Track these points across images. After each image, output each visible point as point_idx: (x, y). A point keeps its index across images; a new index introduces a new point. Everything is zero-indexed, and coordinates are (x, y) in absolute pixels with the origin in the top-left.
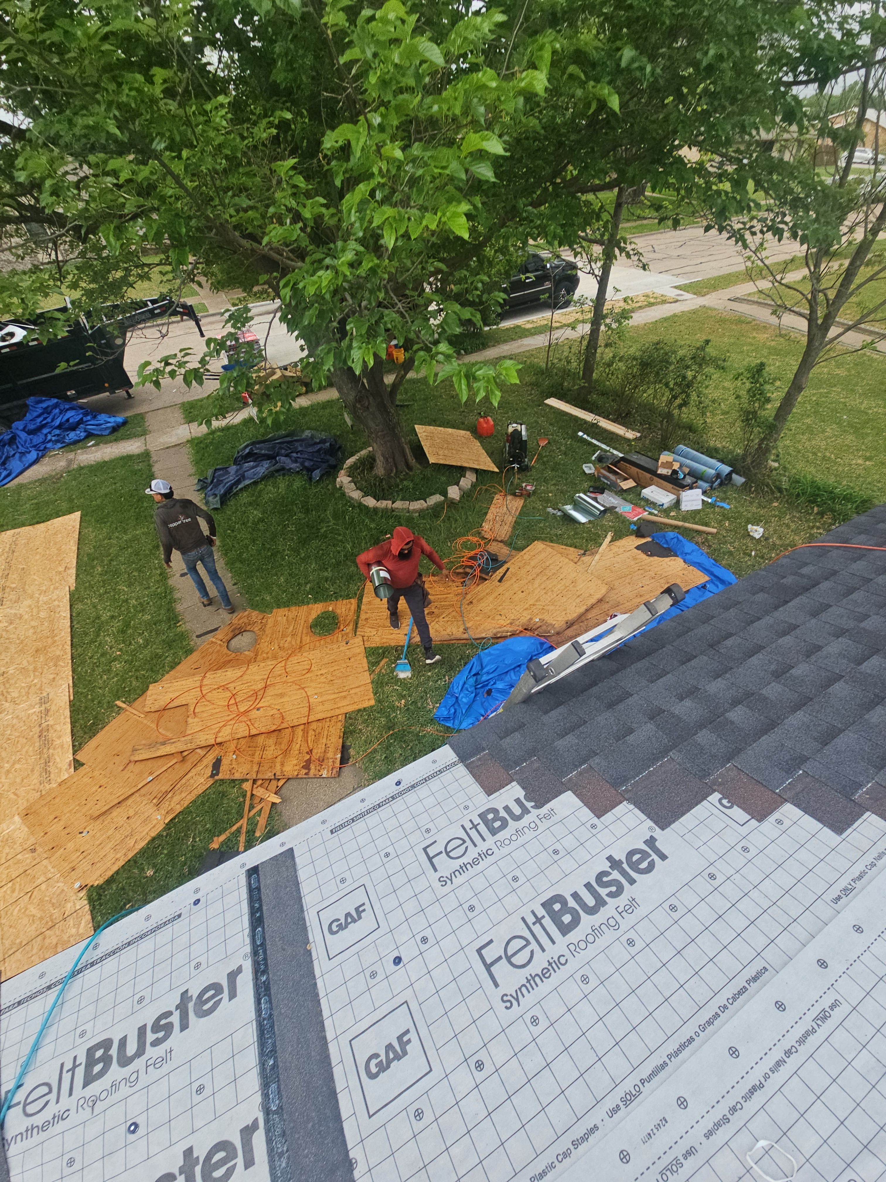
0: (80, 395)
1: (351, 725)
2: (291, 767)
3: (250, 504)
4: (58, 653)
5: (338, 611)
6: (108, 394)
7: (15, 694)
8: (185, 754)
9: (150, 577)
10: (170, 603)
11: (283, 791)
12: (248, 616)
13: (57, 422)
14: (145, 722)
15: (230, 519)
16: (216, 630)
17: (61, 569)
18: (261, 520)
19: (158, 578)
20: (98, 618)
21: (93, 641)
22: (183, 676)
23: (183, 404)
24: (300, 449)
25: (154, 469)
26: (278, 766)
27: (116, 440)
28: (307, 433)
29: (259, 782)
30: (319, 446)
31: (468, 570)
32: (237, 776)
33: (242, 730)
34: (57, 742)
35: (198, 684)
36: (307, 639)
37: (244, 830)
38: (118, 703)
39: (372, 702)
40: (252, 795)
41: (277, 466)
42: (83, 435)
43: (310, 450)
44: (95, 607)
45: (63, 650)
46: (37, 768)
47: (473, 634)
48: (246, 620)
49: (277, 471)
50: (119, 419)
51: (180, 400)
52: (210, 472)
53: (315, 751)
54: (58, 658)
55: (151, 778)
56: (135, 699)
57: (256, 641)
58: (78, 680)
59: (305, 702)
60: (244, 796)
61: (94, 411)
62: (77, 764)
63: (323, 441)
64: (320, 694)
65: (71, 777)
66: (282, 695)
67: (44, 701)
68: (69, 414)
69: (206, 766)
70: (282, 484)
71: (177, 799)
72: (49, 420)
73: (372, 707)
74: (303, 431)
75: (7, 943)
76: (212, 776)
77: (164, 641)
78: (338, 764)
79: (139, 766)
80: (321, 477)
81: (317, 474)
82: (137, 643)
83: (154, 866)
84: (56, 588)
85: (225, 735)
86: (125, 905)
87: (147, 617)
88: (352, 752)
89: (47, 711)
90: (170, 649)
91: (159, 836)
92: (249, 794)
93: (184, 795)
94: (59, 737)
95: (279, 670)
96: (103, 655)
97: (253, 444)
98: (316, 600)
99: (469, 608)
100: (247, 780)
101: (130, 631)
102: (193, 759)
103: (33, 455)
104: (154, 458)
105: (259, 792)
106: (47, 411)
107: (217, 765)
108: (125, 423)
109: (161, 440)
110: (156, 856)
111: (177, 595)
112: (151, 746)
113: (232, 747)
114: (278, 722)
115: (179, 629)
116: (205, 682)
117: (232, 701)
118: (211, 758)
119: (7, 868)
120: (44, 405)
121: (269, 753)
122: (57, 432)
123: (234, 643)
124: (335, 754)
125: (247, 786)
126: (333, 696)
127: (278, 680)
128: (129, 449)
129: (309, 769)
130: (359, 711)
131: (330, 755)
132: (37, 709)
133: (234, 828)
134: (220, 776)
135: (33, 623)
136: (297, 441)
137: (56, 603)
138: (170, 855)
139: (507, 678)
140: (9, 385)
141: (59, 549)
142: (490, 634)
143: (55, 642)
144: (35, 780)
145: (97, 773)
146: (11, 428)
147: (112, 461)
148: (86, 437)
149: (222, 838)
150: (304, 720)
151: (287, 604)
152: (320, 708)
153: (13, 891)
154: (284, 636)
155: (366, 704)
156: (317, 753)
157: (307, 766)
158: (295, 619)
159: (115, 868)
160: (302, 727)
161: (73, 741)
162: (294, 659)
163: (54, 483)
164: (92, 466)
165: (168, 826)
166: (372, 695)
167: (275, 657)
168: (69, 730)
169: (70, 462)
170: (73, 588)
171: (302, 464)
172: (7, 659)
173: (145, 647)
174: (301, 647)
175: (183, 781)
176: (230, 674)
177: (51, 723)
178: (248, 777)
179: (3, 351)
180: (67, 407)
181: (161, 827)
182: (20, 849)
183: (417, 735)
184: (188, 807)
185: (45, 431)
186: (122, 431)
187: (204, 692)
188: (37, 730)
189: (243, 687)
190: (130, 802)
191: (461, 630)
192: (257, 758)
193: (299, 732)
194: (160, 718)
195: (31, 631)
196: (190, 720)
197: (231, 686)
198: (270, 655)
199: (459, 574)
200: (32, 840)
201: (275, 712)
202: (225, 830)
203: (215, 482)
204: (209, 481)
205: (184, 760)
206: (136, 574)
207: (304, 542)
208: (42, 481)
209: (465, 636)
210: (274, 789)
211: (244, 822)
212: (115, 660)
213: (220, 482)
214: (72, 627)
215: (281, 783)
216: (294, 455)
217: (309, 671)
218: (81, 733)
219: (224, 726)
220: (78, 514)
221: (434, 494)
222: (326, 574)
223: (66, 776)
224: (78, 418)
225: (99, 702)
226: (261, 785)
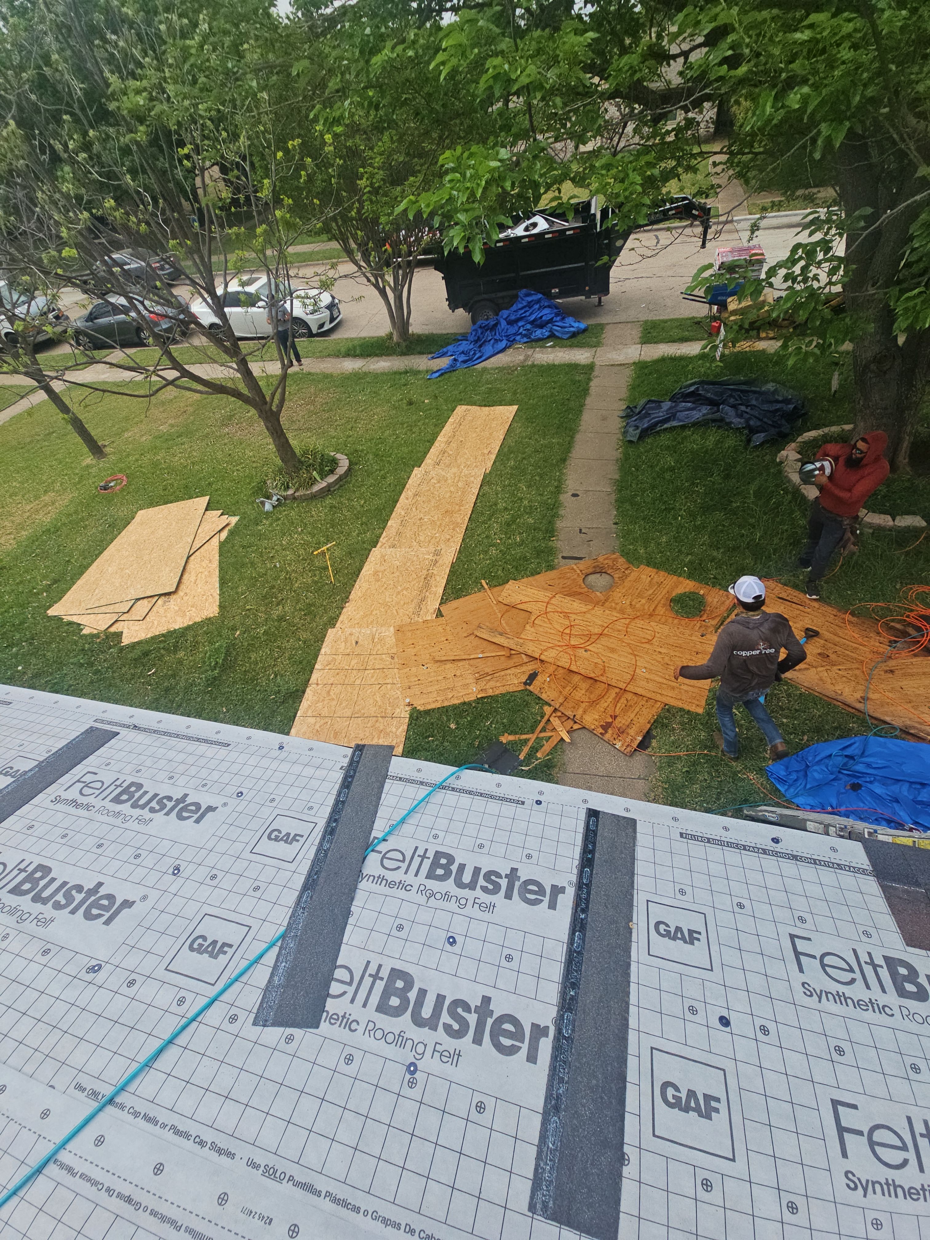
0: (559, 295)
1: (666, 718)
2: (591, 719)
3: (668, 448)
4: (459, 520)
5: (709, 599)
6: (583, 298)
7: (422, 538)
8: (513, 652)
9: (548, 486)
10: (553, 516)
11: (575, 735)
12: (615, 560)
13: (532, 318)
14: (495, 608)
15: (640, 457)
16: (581, 559)
17: (486, 452)
18: (672, 469)
19: (552, 489)
20: (496, 505)
21: (484, 522)
22: (537, 587)
23: (646, 322)
24: (754, 402)
25: (592, 384)
26: (580, 712)
27: (571, 346)
28: (771, 386)
29: (559, 714)
30: (779, 406)
31: (911, 630)
32: (544, 696)
33: (564, 661)
34: (434, 589)
35: (546, 600)
36: (661, 610)
37: (530, 744)
38: (483, 581)
39: (700, 711)
40: (549, 720)
41: (717, 416)
42: (547, 334)
43: (766, 407)
44: (497, 494)
45: (464, 520)
46: (415, 601)
47: (870, 708)
48: (610, 563)
49: (714, 421)
50: (582, 326)
51: (643, 318)
52: (642, 402)
53: (618, 719)
54: (457, 525)
55: (481, 656)
56: (496, 586)
57: (611, 587)
58: (464, 551)
59: (632, 669)
60: (542, 717)
61: (563, 313)
62: (439, 614)
63: (787, 401)
64: (650, 671)
65: (432, 620)
66: (613, 650)
67: (437, 553)
68: (546, 311)
69: (524, 672)
70: (712, 438)
71: (492, 684)
72: (528, 314)
73: (699, 715)
74: (767, 382)
75: (357, 708)
76: (525, 684)
77: (535, 548)
78: (635, 745)
79: (476, 642)
80: (762, 444)
81: (759, 438)
82: (515, 540)
83: (457, 723)
84: (476, 466)
85: (548, 656)
86: (429, 736)
87: (531, 521)
88: (654, 743)
89: (436, 562)
90: (537, 557)
91: (469, 704)
92: (546, 717)
93: (498, 684)
94: (436, 586)
95: (620, 625)
96: (487, 537)
97: (702, 383)
98: (690, 576)
99: (884, 676)
100: (550, 705)
101: (514, 527)
102: (516, 660)
103: (503, 344)
104: (596, 373)
105: (556, 722)
106: (530, 305)
107: (532, 677)
108: (585, 330)
109: (610, 356)
110: (461, 717)
111: (562, 512)
112: (493, 630)
113: (551, 669)
114: (598, 672)
115: (550, 543)
116: (553, 601)
117: (567, 631)
118: (530, 668)
119: (375, 659)
120: (529, 299)
121: (579, 695)
122: (529, 326)
123: (591, 578)
124: (637, 734)
125: (548, 710)
126: (661, 680)
127: (615, 634)
128: (578, 357)
129: (606, 732)
130: (682, 710)
131: (632, 732)
132: (430, 557)
133: (524, 737)
134: (531, 688)
135: (452, 489)
136: (755, 392)
137: (472, 479)
138: (471, 723)
139: (895, 788)
140: (512, 275)
141: (491, 434)
142: (898, 723)
143: (460, 510)
144: (411, 608)
145: (448, 628)
146: (497, 315)
147: (559, 366)
148: (548, 337)
149: (511, 738)
150: (622, 685)
151: (657, 566)
152: (643, 683)
153: (372, 677)
154: (640, 596)
155: (693, 708)
156: (620, 722)
157: (606, 727)
158: (660, 584)
159: (433, 706)
160: (617, 690)
161: (443, 594)
162: (639, 623)
163: (509, 374)
164: (543, 366)
165: (479, 700)
166: (703, 703)
167: (622, 611)
168: (444, 585)
169: (527, 357)
170: (488, 471)
171: (747, 421)
172: (427, 509)
173: (520, 545)
174: (651, 615)
175: (503, 673)
176: (576, 605)
177: (435, 572)
178: (552, 703)
179: (523, 241)
180: (546, 304)
181: (473, 698)
182: (385, 651)
183: (735, 774)
184: (497, 696)
185: (520, 324)
186: (580, 337)
187: (548, 610)
188: (425, 572)
189: (582, 623)
190: (461, 664)
191: (858, 695)
192: (566, 692)
193: (613, 693)
194: (507, 611)
195: (449, 494)
196: (528, 627)
197: (573, 617)
198: (618, 607)
199: (892, 628)
200: (394, 650)
201: (599, 661)
202: (516, 733)
203: (643, 414)
204: (638, 410)
205: (510, 657)
206: (537, 478)
207: (706, 509)
208: (501, 369)
209: (859, 706)
210: (568, 728)
211: (532, 737)
212: (493, 545)
213: (647, 415)
214: (475, 503)
215: (576, 727)
216: (743, 408)
217: (649, 642)
218: (450, 591)
219: (552, 648)
220: (515, 407)
221: (914, 513)
222: (715, 553)
223: (429, 618)
224: (550, 317)
225: (470, 574)
226: (559, 717)
